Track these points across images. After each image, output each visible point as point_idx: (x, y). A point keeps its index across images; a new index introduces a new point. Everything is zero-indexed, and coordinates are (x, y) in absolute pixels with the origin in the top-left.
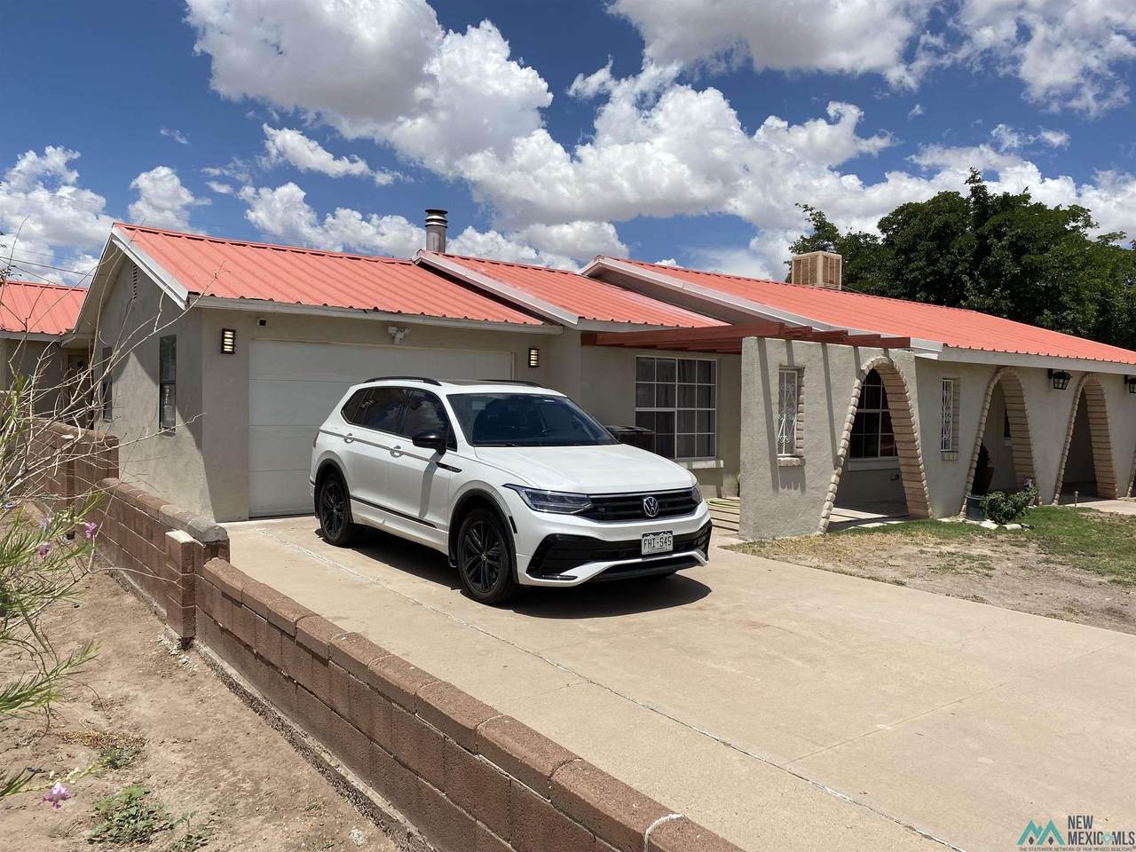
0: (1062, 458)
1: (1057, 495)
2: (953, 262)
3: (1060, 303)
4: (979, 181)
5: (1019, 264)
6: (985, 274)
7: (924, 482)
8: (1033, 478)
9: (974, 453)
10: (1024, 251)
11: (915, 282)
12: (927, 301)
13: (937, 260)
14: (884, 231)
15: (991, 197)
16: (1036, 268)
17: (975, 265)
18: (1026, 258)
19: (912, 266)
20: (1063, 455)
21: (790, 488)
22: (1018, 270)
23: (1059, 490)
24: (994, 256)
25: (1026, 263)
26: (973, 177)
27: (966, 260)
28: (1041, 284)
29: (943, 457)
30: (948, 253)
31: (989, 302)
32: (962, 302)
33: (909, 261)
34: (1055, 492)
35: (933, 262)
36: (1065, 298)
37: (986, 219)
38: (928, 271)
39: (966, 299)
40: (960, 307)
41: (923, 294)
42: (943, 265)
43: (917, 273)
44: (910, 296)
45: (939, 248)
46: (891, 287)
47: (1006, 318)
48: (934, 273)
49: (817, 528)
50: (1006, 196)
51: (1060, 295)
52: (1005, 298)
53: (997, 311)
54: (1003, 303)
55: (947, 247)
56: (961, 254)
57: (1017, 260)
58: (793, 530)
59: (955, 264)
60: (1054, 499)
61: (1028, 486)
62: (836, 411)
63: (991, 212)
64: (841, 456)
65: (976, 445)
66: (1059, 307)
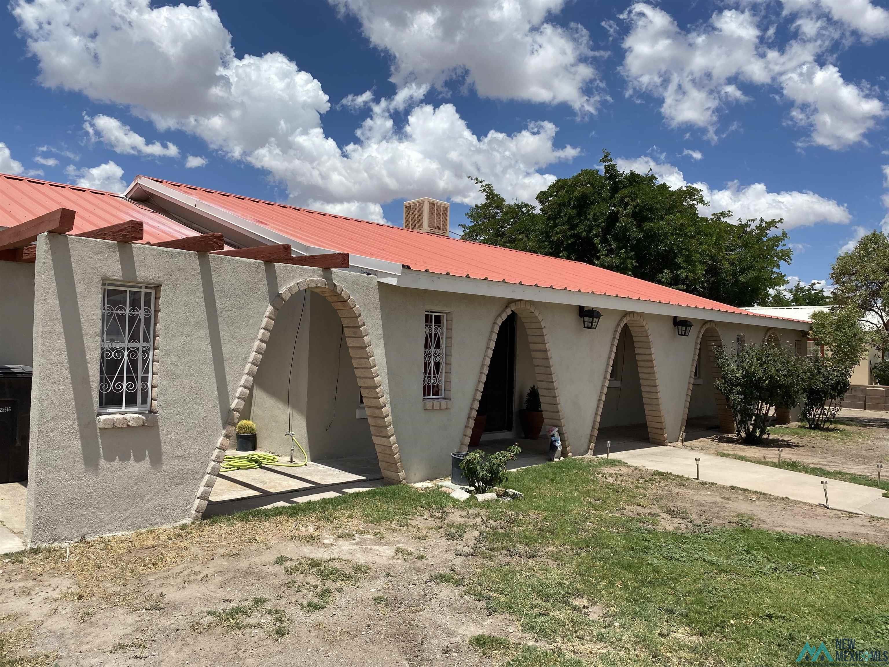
0: (598, 404)
1: (592, 445)
2: (589, 226)
3: (676, 264)
4: (611, 160)
5: (642, 230)
6: (616, 238)
7: (393, 439)
8: (560, 427)
9: (474, 399)
10: (647, 219)
11: (559, 243)
12: (568, 258)
13: (577, 225)
14: (541, 202)
15: (621, 175)
16: (655, 233)
17: (607, 230)
18: (647, 225)
19: (557, 229)
20: (600, 400)
21: (125, 458)
22: (641, 235)
23: (594, 438)
24: (621, 223)
25: (647, 229)
26: (606, 157)
27: (598, 225)
28: (661, 247)
29: (425, 405)
30: (586, 219)
31: (616, 261)
32: (595, 260)
33: (555, 226)
34: (590, 442)
35: (573, 227)
36: (679, 260)
37: (617, 192)
38: (569, 233)
39: (598, 258)
40: (593, 264)
41: (565, 253)
42: (580, 229)
43: (560, 236)
44: (555, 254)
45: (579, 215)
46: (540, 247)
47: (630, 275)
48: (574, 236)
49: (186, 513)
50: (633, 173)
51: (675, 256)
52: (631, 258)
53: (623, 268)
54: (629, 261)
55: (585, 214)
56: (595, 220)
57: (639, 226)
58: (130, 521)
59: (591, 229)
60: (589, 449)
61: (553, 436)
62: (227, 348)
63: (621, 186)
64: (235, 410)
65: (477, 390)
66: (675, 267)
